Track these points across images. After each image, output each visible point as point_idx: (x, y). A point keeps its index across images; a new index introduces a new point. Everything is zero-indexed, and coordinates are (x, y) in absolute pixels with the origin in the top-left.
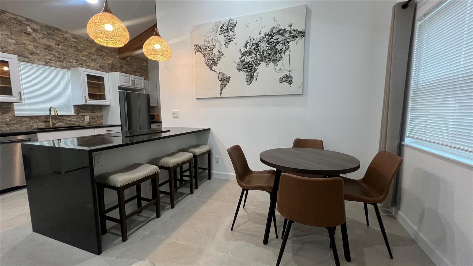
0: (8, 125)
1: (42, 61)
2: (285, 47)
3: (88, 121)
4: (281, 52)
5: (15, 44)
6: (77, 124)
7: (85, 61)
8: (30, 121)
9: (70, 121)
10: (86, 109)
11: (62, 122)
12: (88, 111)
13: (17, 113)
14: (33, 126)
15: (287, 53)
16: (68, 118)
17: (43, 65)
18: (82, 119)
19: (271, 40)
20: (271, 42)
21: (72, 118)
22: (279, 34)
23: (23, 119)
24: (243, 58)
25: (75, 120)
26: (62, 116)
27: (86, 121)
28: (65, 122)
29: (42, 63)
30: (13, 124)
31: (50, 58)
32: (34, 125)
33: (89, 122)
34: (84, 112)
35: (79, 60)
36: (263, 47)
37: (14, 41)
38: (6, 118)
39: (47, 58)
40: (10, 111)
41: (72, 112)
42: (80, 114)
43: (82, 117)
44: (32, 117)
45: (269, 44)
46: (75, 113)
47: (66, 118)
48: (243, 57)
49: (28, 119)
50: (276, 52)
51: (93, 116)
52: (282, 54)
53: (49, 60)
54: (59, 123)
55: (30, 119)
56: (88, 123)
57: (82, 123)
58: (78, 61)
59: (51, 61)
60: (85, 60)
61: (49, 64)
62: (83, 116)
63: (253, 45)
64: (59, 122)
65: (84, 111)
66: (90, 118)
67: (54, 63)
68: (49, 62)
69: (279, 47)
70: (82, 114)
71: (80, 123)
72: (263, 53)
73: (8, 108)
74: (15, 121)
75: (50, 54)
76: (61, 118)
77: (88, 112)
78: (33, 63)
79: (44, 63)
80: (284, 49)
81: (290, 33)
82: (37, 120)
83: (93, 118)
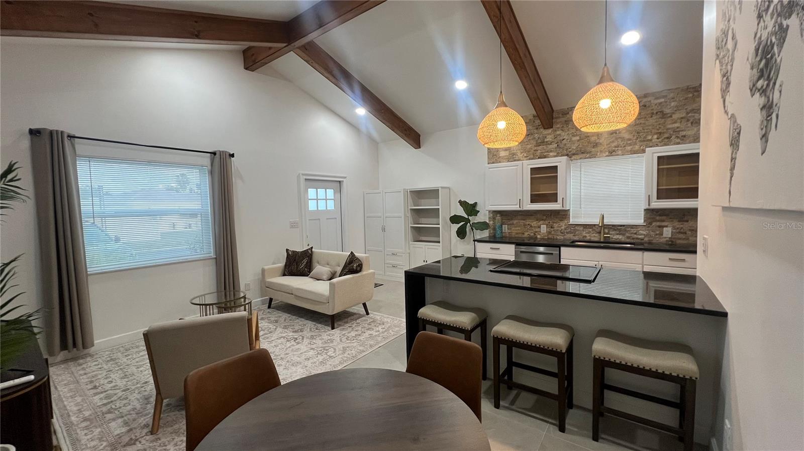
0: (562, 233)
1: (606, 151)
3: (670, 236)
5: (578, 141)
6: (646, 239)
7: (676, 131)
8: (583, 231)
9: (636, 233)
10: (667, 215)
11: (623, 235)
12: (671, 218)
13: (572, 221)
14: (586, 237)
16: (632, 229)
17: (607, 156)
18: (658, 233)
21: (639, 229)
23: (576, 227)
25: (645, 233)
26: (624, 226)
27: (664, 236)
28: (627, 235)
29: (605, 155)
30: (567, 233)
31: (615, 144)
32: (587, 235)
33: (670, 238)
34: (663, 221)
35: (664, 133)
37: (578, 138)
38: (561, 226)
39: (613, 145)
40: (565, 218)
41: (640, 221)
42: (654, 224)
43: (658, 229)
44: (585, 226)
46: (644, 221)
47: (629, 229)
49: (582, 228)
51: (682, 228)
53: (616, 147)
54: (618, 236)
55: (584, 228)
56: (667, 239)
57: (657, 239)
58: (662, 135)
59: (616, 149)
60: (678, 128)
61: (614, 153)
62: (659, 227)
64: (617, 234)
65: (664, 218)
66: (674, 231)
67: (621, 150)
68: (614, 151)
70: (658, 224)
71: (652, 239)
73: (564, 215)
74: (569, 230)
75: (617, 139)
76: (621, 229)
77: (672, 221)
78: (595, 157)
79: (607, 153)
82: (591, 230)
83: (682, 230)
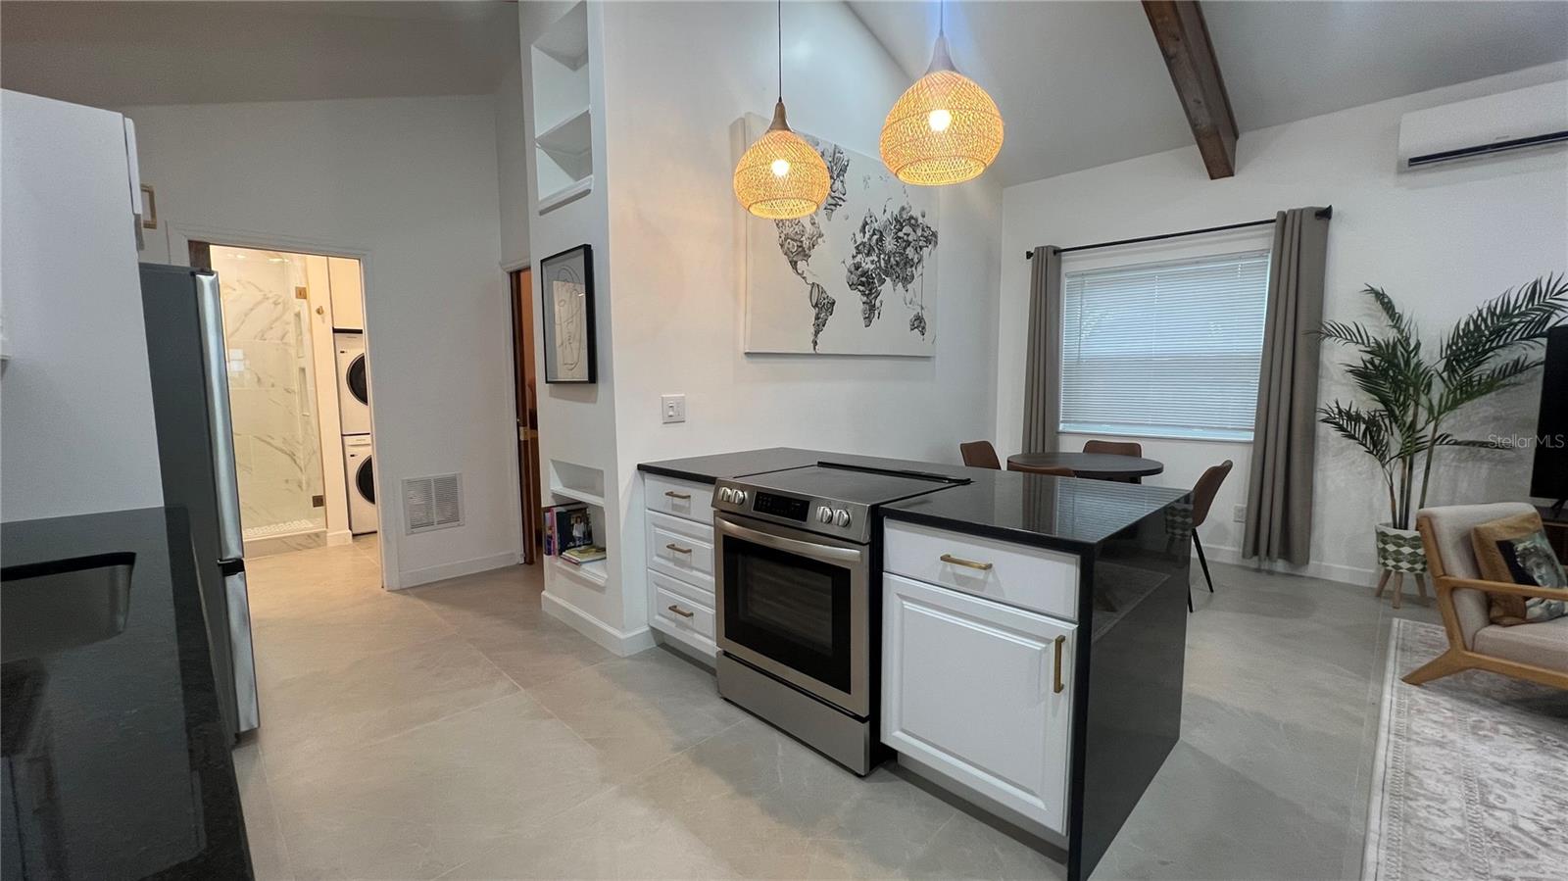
2: (916, 256)
4: (912, 266)
15: (920, 268)
19: (901, 234)
20: (900, 238)
22: (911, 225)
24: (858, 259)
36: (889, 244)
45: (897, 241)
48: (860, 256)
50: (908, 263)
52: (914, 269)
63: (874, 234)
69: (910, 252)
72: (889, 258)
80: (916, 260)
81: (923, 230)
